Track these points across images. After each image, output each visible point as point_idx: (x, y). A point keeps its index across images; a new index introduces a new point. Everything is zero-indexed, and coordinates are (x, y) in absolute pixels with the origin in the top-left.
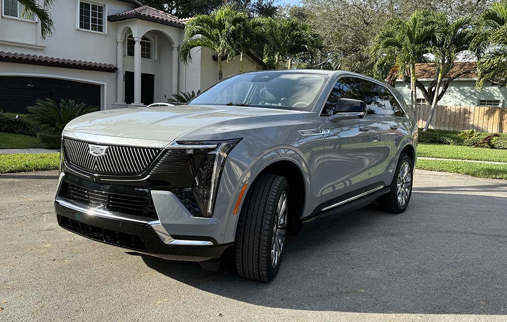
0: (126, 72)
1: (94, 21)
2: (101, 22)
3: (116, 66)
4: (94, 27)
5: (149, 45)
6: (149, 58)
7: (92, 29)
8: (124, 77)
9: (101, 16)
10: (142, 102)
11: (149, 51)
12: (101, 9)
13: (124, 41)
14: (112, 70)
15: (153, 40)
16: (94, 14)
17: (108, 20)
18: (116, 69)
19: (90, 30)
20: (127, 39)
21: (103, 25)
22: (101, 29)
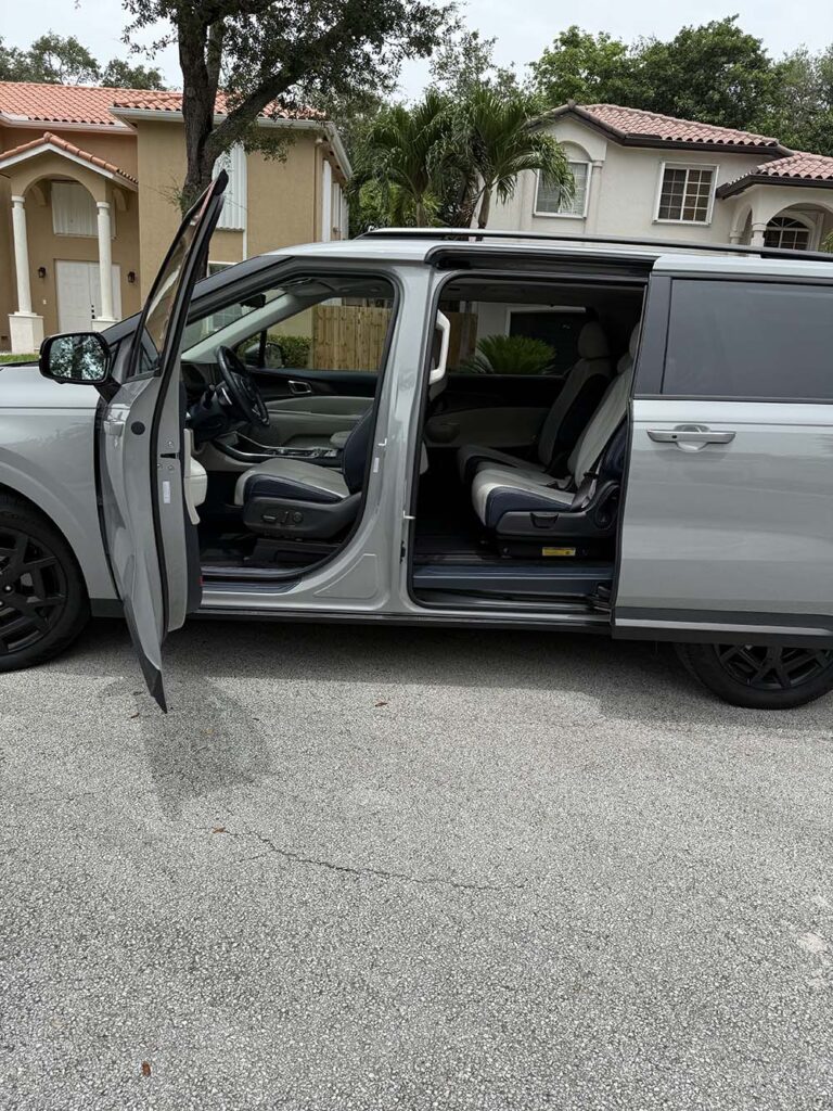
1: (690, 201)
2: (704, 202)
4: (688, 216)
5: (804, 236)
7: (684, 219)
9: (705, 190)
12: (708, 176)
15: (813, 225)
16: (692, 189)
17: (717, 197)
19: (681, 221)
21: (708, 208)
22: (702, 216)
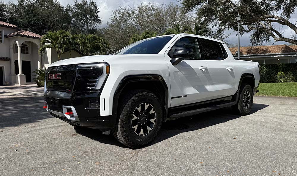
0: (15, 60)
2: (1, 38)
3: (9, 58)
5: (27, 48)
6: (27, 54)
8: (14, 62)
9: (1, 35)
10: (23, 74)
11: (27, 50)
12: (1, 32)
13: (14, 46)
14: (8, 59)
15: (28, 45)
17: (4, 37)
18: (10, 59)
20: (15, 45)
21: (2, 40)
